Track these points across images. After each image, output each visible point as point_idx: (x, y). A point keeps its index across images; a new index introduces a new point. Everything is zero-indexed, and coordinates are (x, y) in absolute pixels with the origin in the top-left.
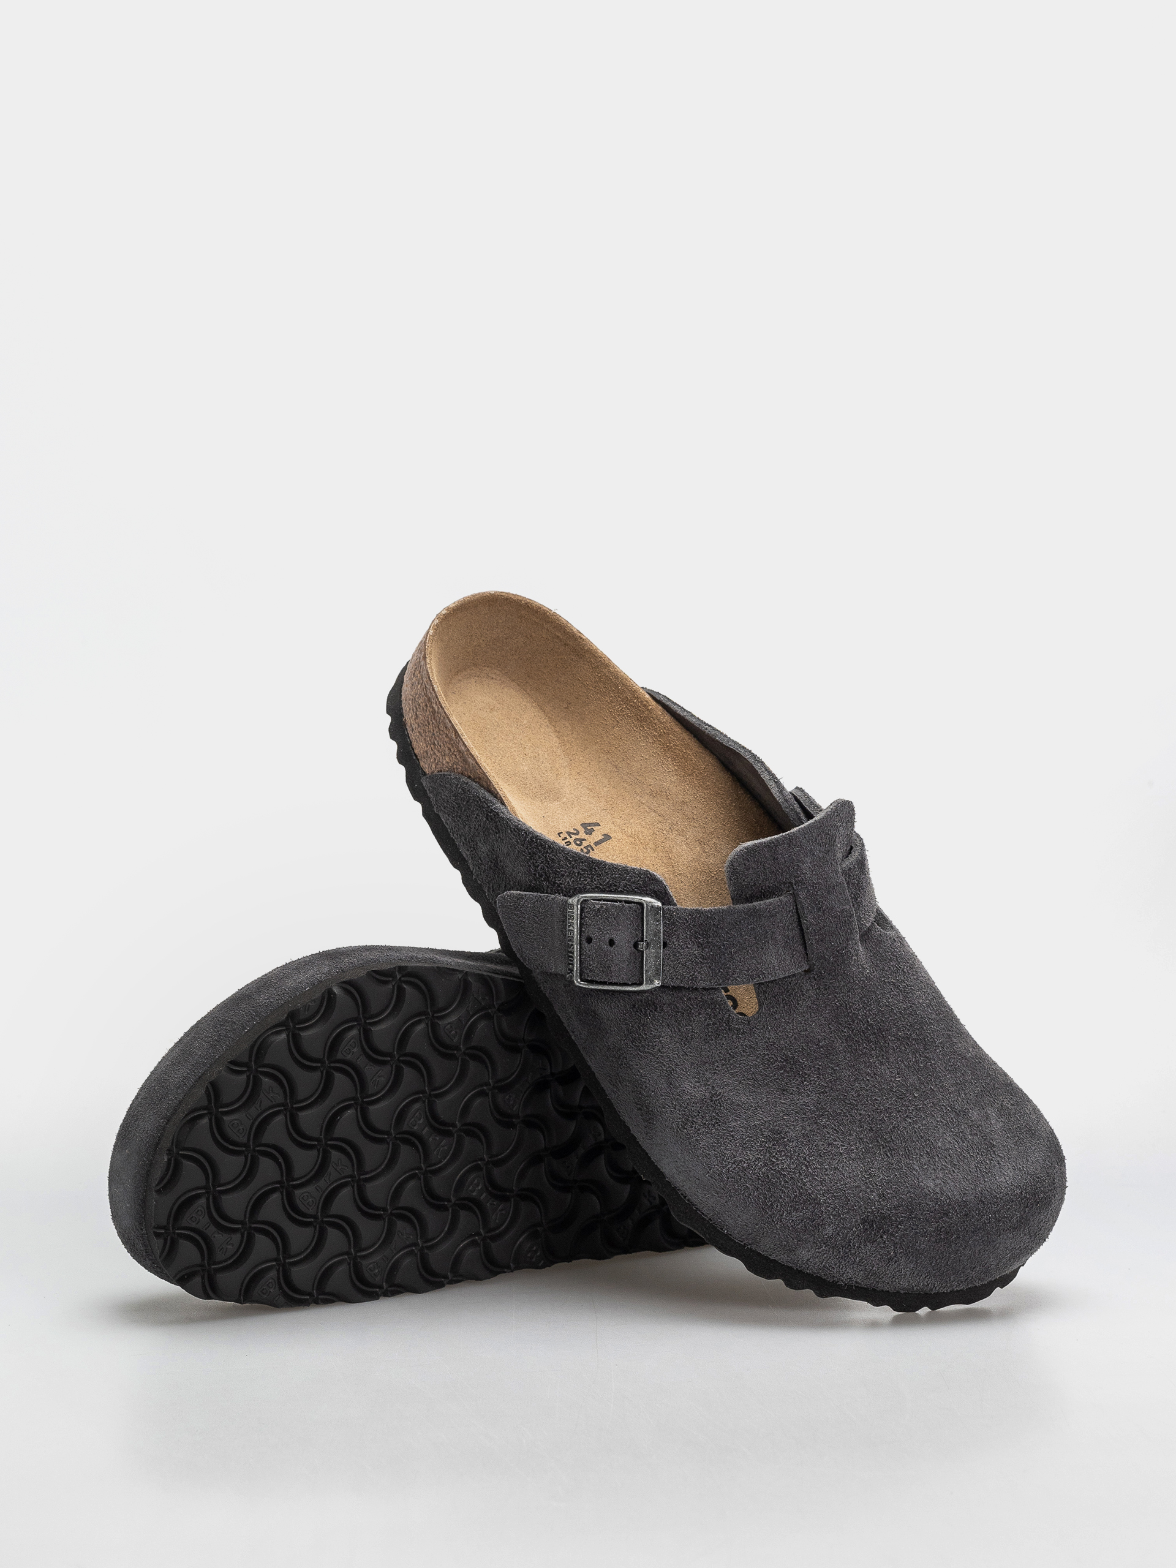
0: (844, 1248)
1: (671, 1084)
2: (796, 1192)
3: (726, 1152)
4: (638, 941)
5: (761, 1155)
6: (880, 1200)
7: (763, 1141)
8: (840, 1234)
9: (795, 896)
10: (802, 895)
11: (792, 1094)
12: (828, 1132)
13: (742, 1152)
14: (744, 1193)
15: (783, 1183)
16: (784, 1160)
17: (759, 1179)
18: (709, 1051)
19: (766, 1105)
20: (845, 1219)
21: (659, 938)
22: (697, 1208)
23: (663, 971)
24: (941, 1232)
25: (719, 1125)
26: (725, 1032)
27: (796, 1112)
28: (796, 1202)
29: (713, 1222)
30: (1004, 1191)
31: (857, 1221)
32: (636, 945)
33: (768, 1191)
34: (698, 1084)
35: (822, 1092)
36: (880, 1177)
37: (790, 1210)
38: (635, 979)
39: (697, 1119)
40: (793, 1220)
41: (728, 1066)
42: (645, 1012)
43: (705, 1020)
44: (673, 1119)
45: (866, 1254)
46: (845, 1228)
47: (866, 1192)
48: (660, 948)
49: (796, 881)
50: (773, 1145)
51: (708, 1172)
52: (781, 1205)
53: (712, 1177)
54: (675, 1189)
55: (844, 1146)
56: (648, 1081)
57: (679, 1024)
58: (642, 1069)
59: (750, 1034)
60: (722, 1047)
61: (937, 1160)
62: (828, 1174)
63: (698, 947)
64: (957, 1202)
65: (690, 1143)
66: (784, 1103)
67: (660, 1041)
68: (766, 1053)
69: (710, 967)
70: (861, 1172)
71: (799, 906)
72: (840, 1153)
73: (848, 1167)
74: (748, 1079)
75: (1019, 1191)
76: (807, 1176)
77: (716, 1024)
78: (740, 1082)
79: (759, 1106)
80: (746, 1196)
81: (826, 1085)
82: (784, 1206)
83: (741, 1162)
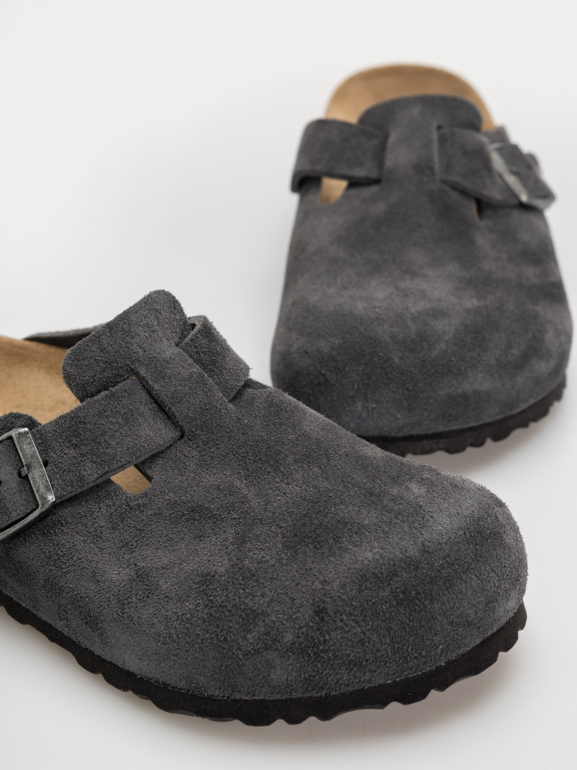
0: (311, 649)
1: (99, 581)
2: (242, 615)
3: (167, 613)
4: (20, 469)
5: (199, 600)
6: (324, 587)
7: (197, 588)
8: (300, 635)
9: (137, 374)
10: (142, 371)
11: (208, 537)
12: (254, 554)
13: (181, 606)
14: (197, 642)
15: (227, 614)
16: (221, 594)
17: (205, 622)
18: (120, 536)
19: (189, 556)
20: (297, 618)
21: (37, 458)
22: (172, 687)
23: (53, 486)
24: (397, 593)
25: (153, 594)
26: (127, 512)
27: (218, 550)
28: (246, 624)
29: (191, 691)
30: (445, 538)
31: (310, 616)
32: (20, 474)
33: (217, 628)
34: (121, 569)
35: (237, 524)
36: (316, 568)
37: (244, 635)
38: (31, 506)
39: (131, 599)
40: (251, 644)
41: (141, 540)
42: (55, 533)
43: (107, 511)
44: (112, 611)
45: (336, 645)
46: (302, 628)
47: (307, 586)
48: (42, 467)
49: (131, 362)
50: (207, 586)
51: (160, 640)
52: (234, 634)
53: (164, 644)
54: (148, 681)
55: (274, 558)
56: (80, 591)
57: (87, 527)
58: (71, 584)
59: (151, 503)
60: (130, 527)
61: (367, 534)
62: (265, 587)
63: (75, 448)
64: (401, 560)
65: (134, 624)
66: (205, 548)
67: (76, 550)
68: (171, 512)
69: (92, 461)
70: (297, 571)
71: (144, 383)
72: (272, 565)
73: (283, 572)
74: (164, 543)
75: (461, 533)
76: (246, 597)
77: (117, 510)
78: (158, 549)
79: (182, 561)
80: (200, 643)
81: (238, 517)
82: (237, 633)
83: (184, 615)
